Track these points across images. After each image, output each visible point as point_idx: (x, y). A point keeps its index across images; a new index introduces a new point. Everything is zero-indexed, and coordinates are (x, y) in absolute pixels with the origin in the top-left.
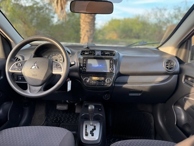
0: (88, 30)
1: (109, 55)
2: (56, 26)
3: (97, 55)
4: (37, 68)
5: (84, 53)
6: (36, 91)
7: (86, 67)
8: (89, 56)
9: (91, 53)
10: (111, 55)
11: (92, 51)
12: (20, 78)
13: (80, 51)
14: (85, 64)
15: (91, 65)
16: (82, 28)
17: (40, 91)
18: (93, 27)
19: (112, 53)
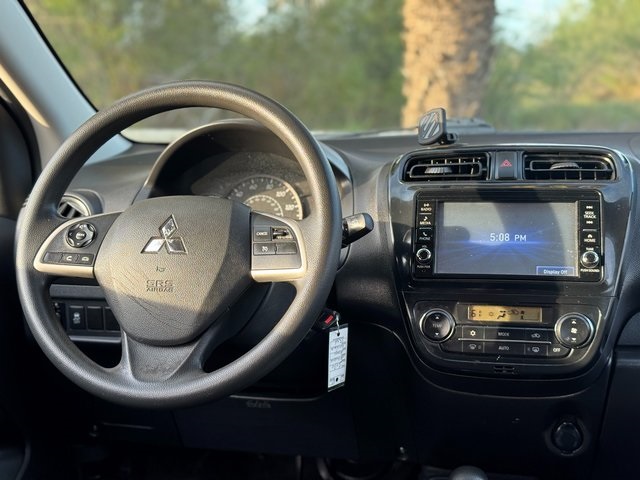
0: (452, 50)
1: (572, 175)
2: (257, 40)
3: (502, 179)
4: (171, 250)
5: (421, 171)
6: (164, 370)
7: (431, 245)
8: (453, 185)
9: (467, 169)
10: (588, 176)
11: (468, 155)
12: (77, 315)
13: (400, 159)
14: (431, 232)
15: (462, 233)
16: (410, 39)
17: (186, 368)
18: (481, 33)
19: (592, 166)
